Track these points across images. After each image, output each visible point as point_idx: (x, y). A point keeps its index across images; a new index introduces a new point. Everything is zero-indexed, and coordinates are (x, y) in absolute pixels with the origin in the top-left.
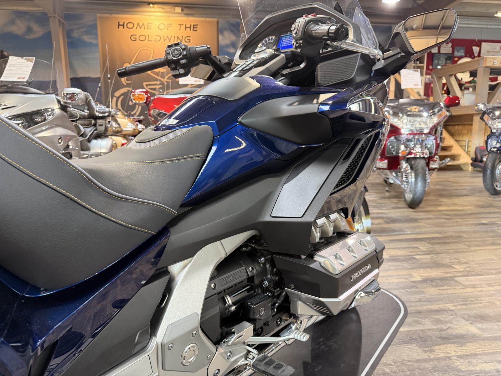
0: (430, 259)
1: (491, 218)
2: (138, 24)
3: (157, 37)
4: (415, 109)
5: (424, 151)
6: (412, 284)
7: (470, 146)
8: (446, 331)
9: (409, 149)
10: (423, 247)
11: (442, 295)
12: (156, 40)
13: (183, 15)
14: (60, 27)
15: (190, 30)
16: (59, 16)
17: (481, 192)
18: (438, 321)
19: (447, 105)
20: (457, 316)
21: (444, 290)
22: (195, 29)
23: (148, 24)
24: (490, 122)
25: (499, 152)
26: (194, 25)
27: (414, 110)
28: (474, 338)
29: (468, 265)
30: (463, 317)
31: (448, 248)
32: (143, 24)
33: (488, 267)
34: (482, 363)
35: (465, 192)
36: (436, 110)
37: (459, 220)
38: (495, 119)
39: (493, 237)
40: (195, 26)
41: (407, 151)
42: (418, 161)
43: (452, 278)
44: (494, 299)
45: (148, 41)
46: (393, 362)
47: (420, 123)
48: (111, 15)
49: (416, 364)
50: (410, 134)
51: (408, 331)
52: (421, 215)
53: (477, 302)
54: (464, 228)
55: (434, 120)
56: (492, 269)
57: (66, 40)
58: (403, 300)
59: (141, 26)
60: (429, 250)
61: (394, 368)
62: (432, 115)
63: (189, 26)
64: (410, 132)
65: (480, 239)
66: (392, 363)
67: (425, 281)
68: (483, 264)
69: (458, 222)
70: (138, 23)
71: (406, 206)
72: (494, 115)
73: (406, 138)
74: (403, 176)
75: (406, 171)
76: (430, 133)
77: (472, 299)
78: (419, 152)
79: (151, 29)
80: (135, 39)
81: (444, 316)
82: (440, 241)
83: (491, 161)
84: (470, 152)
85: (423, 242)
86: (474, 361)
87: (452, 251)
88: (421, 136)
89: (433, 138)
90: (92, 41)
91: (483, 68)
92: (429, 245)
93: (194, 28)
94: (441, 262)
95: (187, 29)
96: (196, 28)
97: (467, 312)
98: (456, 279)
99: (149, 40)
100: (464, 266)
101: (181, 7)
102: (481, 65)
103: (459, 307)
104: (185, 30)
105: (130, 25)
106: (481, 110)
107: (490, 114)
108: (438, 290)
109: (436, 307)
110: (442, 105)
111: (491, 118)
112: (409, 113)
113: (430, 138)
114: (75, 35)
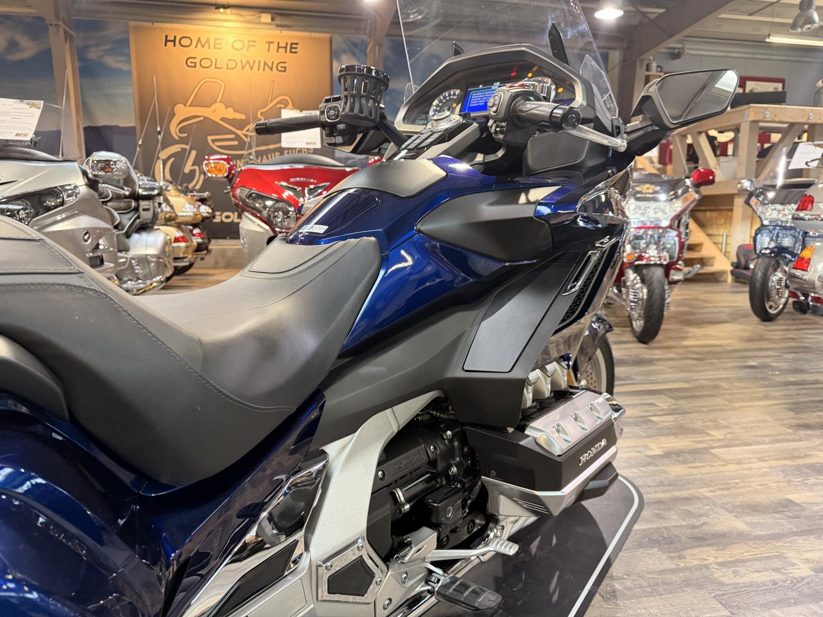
0: (674, 421)
1: (763, 357)
2: (199, 40)
3: (230, 63)
4: (648, 188)
5: (662, 255)
6: (649, 460)
7: (729, 244)
8: (700, 528)
9: (638, 251)
10: (663, 403)
11: (693, 475)
12: (229, 67)
13: (274, 27)
14: (66, 42)
15: (286, 52)
16: (64, 23)
17: (746, 316)
18: (689, 514)
19: (696, 183)
20: (715, 506)
21: (697, 467)
22: (293, 50)
23: (215, 39)
24: (760, 209)
25: (773, 255)
26: (292, 44)
27: (647, 191)
28: (741, 537)
29: (729, 431)
30: (724, 507)
31: (700, 404)
32: (208, 41)
33: (759, 433)
34: (752, 572)
35: (723, 317)
36: (680, 192)
37: (714, 361)
38: (768, 204)
39: (765, 386)
40: (294, 46)
41: (636, 255)
42: (653, 269)
43: (706, 450)
44: (768, 481)
45: (216, 68)
46: (626, 575)
47: (656, 210)
48: (152, 24)
49: (660, 576)
50: (640, 228)
51: (646, 529)
52: (657, 354)
53: (744, 485)
54: (723, 374)
55: (676, 205)
56: (765, 436)
57: (77, 64)
58: (636, 484)
59: (203, 43)
60: (673, 407)
61: (629, 583)
62: (674, 198)
63: (284, 45)
64: (640, 225)
65: (746, 391)
66: (625, 577)
67: (668, 455)
68: (751, 428)
69: (712, 363)
70: (199, 38)
71: (635, 339)
72: (766, 198)
73: (634, 233)
74: (630, 293)
75: (635, 285)
76: (670, 227)
77: (736, 481)
78: (654, 257)
79: (221, 48)
80: (193, 65)
81: (696, 506)
82: (687, 394)
83: (761, 268)
84: (729, 252)
85: (663, 396)
86: (742, 570)
87: (705, 409)
88: (656, 230)
89: (675, 233)
90: (120, 66)
91: (748, 123)
92: (672, 400)
93: (292, 48)
94: (690, 426)
95: (280, 49)
96: (296, 48)
97: (729, 500)
98: (713, 451)
99: (218, 66)
100: (724, 432)
101: (272, 13)
102: (746, 119)
103: (717, 493)
104: (278, 51)
105: (184, 42)
106: (746, 190)
107: (760, 197)
108: (689, 467)
109: (684, 493)
110: (688, 182)
111: (761, 203)
112: (638, 196)
113: (670, 234)
114: (92, 55)
